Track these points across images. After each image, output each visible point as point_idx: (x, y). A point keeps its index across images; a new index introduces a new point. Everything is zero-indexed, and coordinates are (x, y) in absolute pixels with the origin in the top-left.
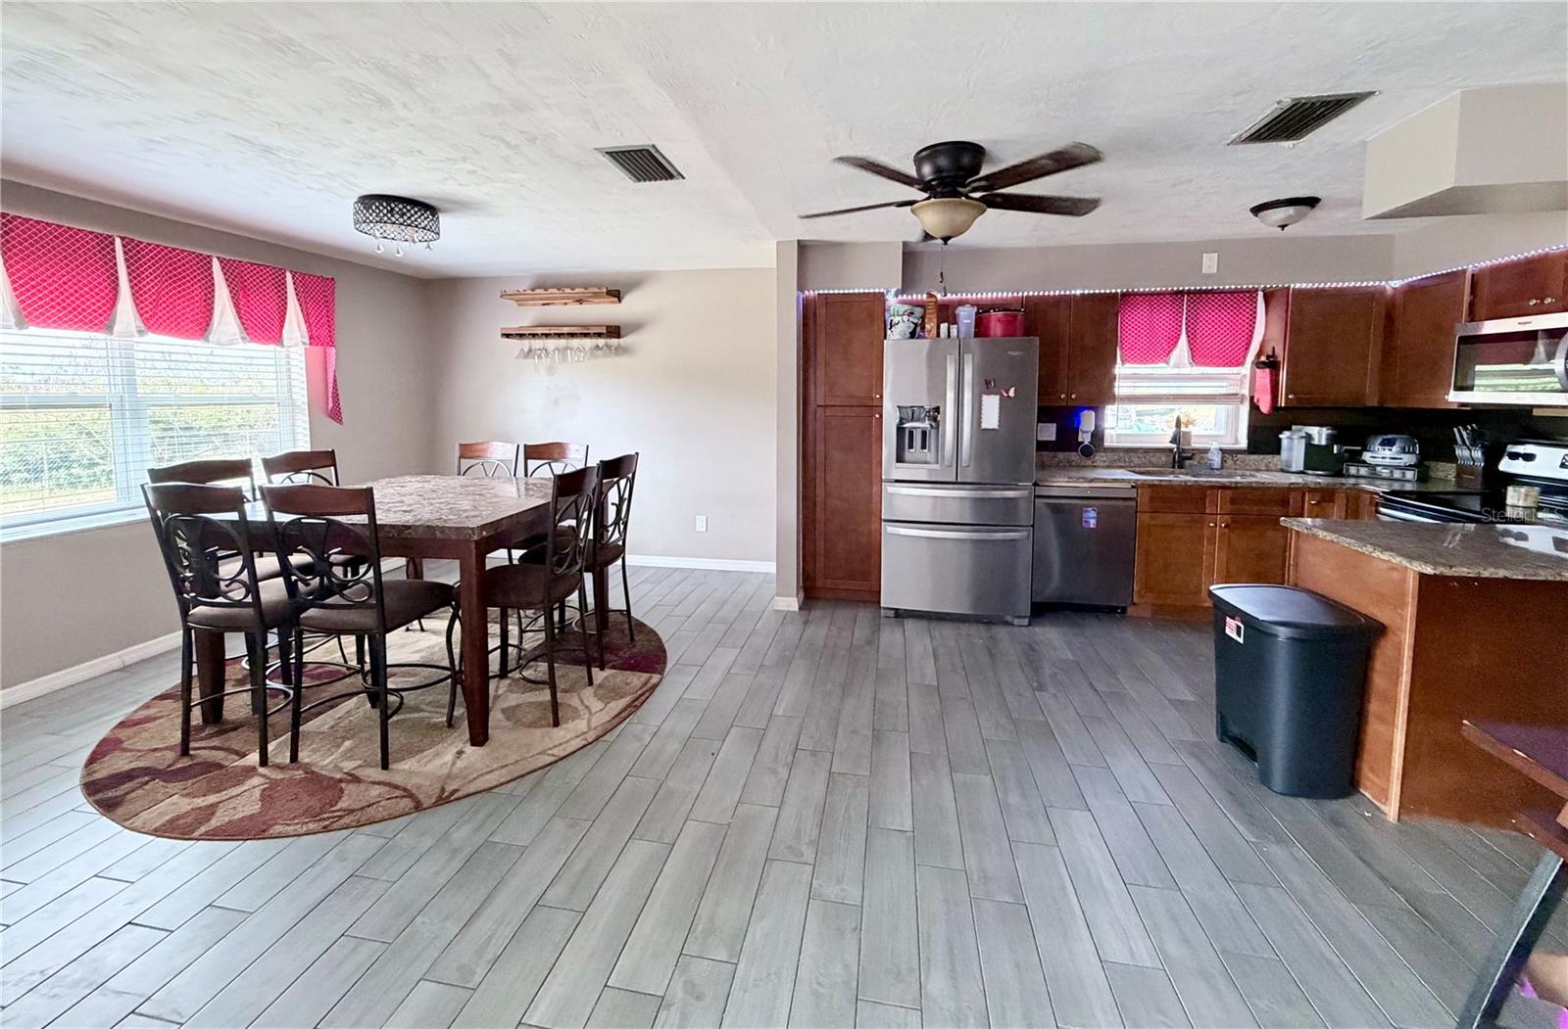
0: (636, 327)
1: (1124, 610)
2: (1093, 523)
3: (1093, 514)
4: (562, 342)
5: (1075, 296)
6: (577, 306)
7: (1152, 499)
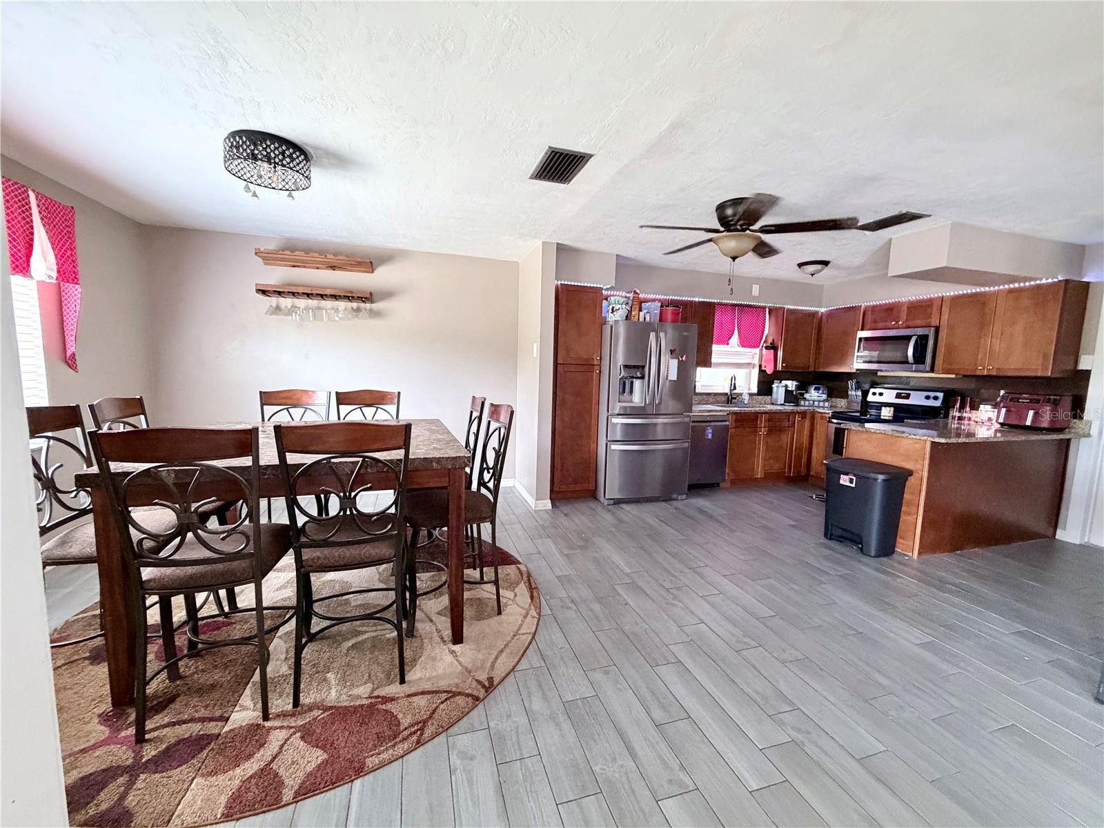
0: (388, 295)
1: (718, 485)
2: (710, 436)
3: (710, 431)
4: (313, 303)
5: (695, 302)
6: (330, 272)
7: (736, 420)
